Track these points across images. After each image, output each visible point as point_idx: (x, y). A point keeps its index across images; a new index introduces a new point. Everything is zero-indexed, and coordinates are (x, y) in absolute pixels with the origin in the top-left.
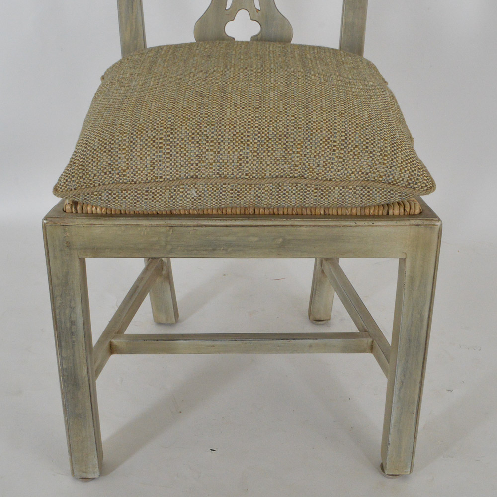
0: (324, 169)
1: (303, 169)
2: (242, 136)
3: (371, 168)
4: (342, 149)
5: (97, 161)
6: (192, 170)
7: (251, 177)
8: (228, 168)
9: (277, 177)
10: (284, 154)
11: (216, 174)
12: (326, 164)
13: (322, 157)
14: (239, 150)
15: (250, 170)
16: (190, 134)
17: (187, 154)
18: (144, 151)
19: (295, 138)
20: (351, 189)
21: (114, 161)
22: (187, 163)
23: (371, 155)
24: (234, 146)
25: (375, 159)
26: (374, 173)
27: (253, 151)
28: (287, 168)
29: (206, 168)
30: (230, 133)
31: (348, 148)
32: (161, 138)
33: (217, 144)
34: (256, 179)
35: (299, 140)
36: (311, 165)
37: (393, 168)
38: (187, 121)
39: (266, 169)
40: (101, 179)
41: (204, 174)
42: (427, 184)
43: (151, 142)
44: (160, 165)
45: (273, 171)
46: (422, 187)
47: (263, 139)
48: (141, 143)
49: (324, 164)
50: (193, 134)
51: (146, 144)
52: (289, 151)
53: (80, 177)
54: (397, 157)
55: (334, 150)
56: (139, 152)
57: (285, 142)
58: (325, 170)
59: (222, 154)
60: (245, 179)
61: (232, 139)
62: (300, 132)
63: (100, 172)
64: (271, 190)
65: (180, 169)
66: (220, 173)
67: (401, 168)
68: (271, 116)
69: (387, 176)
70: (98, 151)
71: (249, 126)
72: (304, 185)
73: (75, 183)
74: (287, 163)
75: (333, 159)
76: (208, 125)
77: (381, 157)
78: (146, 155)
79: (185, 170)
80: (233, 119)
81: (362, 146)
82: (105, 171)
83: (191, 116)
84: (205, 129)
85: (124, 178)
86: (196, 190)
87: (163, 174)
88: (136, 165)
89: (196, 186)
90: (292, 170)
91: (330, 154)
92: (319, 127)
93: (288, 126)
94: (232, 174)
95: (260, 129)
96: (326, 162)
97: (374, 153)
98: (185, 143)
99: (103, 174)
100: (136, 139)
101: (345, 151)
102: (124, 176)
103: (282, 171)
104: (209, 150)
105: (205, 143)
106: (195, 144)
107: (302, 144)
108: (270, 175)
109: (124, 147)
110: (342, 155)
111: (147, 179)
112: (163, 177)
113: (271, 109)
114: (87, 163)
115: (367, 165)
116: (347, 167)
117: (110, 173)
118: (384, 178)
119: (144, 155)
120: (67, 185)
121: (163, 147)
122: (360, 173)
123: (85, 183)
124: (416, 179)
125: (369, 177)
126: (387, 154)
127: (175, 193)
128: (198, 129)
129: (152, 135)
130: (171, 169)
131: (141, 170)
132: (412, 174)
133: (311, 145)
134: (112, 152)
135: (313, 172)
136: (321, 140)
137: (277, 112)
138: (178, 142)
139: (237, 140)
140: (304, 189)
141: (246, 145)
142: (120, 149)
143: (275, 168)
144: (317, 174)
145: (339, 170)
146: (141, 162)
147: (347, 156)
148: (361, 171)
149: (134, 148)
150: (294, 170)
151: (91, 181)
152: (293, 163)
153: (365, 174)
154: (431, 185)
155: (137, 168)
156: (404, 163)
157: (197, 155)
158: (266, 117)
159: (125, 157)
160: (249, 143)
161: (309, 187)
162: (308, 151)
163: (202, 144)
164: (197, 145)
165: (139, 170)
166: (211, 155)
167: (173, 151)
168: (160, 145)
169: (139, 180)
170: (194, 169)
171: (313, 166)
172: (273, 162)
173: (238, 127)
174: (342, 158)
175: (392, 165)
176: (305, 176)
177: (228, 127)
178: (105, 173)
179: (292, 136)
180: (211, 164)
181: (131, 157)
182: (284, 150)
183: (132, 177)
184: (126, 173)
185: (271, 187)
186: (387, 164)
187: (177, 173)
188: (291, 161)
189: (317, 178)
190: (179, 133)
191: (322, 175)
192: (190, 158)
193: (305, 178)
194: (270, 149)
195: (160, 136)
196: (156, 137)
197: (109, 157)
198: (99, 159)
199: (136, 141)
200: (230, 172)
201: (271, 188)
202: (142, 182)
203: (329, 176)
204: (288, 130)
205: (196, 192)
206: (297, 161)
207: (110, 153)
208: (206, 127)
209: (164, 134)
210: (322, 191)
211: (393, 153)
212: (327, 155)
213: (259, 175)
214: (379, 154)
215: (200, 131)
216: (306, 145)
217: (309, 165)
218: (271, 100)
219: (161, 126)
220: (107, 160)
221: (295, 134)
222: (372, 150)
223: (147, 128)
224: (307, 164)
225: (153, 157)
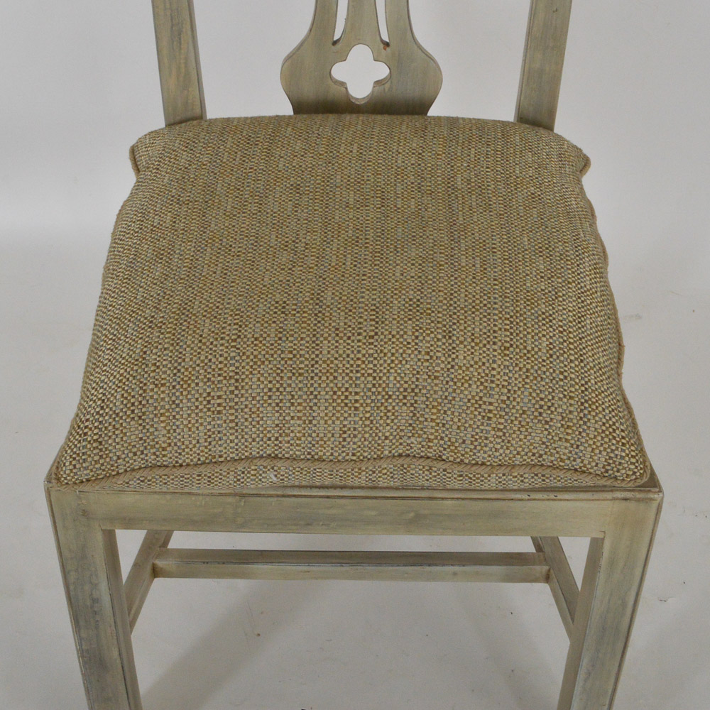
0: (473, 447)
1: (441, 446)
2: (347, 394)
3: (547, 447)
4: (501, 417)
5: (121, 435)
6: (268, 445)
7: (361, 458)
8: (325, 446)
9: (400, 455)
10: (411, 422)
11: (306, 453)
12: (476, 440)
13: (470, 429)
14: (342, 418)
15: (359, 447)
16: (266, 390)
17: (261, 423)
18: (193, 418)
19: (428, 395)
20: (516, 477)
21: (148, 434)
22: (261, 435)
23: (547, 427)
24: (335, 412)
25: (553, 434)
26: (552, 455)
27: (364, 419)
28: (415, 442)
29: (291, 445)
30: (327, 389)
31: (510, 414)
32: (219, 397)
33: (308, 408)
34: (369, 459)
35: (435, 400)
36: (454, 440)
37: (582, 448)
38: (259, 366)
39: (383, 444)
40: (128, 462)
41: (287, 453)
42: (636, 470)
43: (205, 403)
44: (220, 439)
45: (394, 447)
46: (627, 475)
47: (380, 397)
48: (189, 404)
49: (473, 439)
50: (270, 390)
51: (197, 407)
52: (418, 418)
53: (95, 461)
54: (589, 427)
55: (489, 419)
56: (187, 419)
57: (413, 402)
58: (475, 448)
59: (315, 425)
60: (352, 460)
61: (331, 401)
62: (436, 385)
63: (126, 452)
64: (391, 473)
65: (251, 444)
66: (313, 453)
67: (594, 447)
68: (393, 351)
69: (572, 459)
70: (121, 418)
71: (359, 375)
72: (441, 470)
73: (88, 471)
74: (417, 435)
75: (487, 432)
76: (294, 374)
77: (562, 430)
78: (196, 425)
79: (258, 446)
80: (332, 362)
81: (533, 412)
82: (134, 450)
83: (267, 356)
84: (289, 382)
85: (164, 459)
86: (276, 473)
87: (224, 451)
88: (182, 440)
89: (275, 468)
90: (423, 447)
91: (482, 424)
92: (467, 378)
93: (418, 372)
94: (332, 454)
95: (374, 378)
96: (477, 437)
97: (552, 424)
98: (258, 406)
99: (131, 455)
100: (181, 398)
101: (506, 420)
102: (164, 456)
103: (409, 448)
104: (296, 418)
105: (290, 407)
106: (274, 407)
107: (440, 408)
108: (390, 452)
109: (162, 411)
110: (502, 427)
111: (199, 459)
112: (224, 456)
113: (393, 336)
114: (106, 438)
115: (541, 442)
116: (510, 445)
117: (142, 453)
118: (568, 462)
119: (193, 424)
120: (76, 474)
121: (224, 412)
122: (530, 454)
123: (104, 470)
124: (617, 463)
125: (544, 460)
126: (571, 424)
127: (242, 475)
128: (278, 382)
129: (205, 390)
130: (237, 445)
131: (191, 446)
132: (612, 455)
133: (452, 410)
134: (144, 420)
135: (456, 451)
136: (469, 401)
137: (402, 343)
138: (247, 403)
139: (339, 401)
140: (441, 475)
141: (353, 409)
142: (156, 415)
143: (397, 441)
144: (463, 455)
145: (496, 449)
146: (190, 436)
147: (508, 428)
148: (530, 451)
149: (178, 413)
150: (427, 447)
151: (112, 466)
152: (425, 436)
153: (537, 455)
154: (642, 472)
155: (183, 444)
156: (599, 438)
157: (277, 425)
158: (385, 354)
159: (165, 427)
160: (357, 405)
161: (450, 473)
162: (449, 419)
163: (284, 408)
164: (277, 409)
165: (187, 447)
166: (299, 425)
167: (239, 417)
168: (218, 409)
169: (187, 461)
170: (273, 445)
171: (456, 442)
172: (395, 433)
173: (340, 378)
174: (501, 430)
175: (579, 443)
176: (444, 457)
177: (324, 378)
178: (135, 454)
179: (424, 391)
180: (299, 439)
181: (174, 427)
182: (411, 414)
183: (177, 457)
184: (166, 452)
185: (391, 468)
186: (572, 442)
187: (246, 449)
188: (422, 432)
189: (462, 461)
190: (247, 387)
191: (470, 456)
192: (265, 429)
193: (444, 460)
194: (389, 414)
195: (218, 394)
196: (212, 394)
197: (140, 428)
198: (124, 431)
199: (181, 401)
200: (328, 451)
201: (392, 470)
202: (192, 463)
203: (481, 458)
204: (417, 379)
205: (276, 476)
206: (432, 434)
207: (141, 422)
208: (290, 378)
209: (225, 389)
210: (470, 478)
211: (581, 422)
212: (478, 426)
213: (373, 453)
214: (559, 425)
215: (282, 385)
216: (446, 409)
217: (450, 441)
218: (394, 319)
219: (219, 375)
220: (137, 432)
221: (429, 388)
222: (548, 419)
223: (197, 378)
224: (446, 439)
225: (208, 427)
